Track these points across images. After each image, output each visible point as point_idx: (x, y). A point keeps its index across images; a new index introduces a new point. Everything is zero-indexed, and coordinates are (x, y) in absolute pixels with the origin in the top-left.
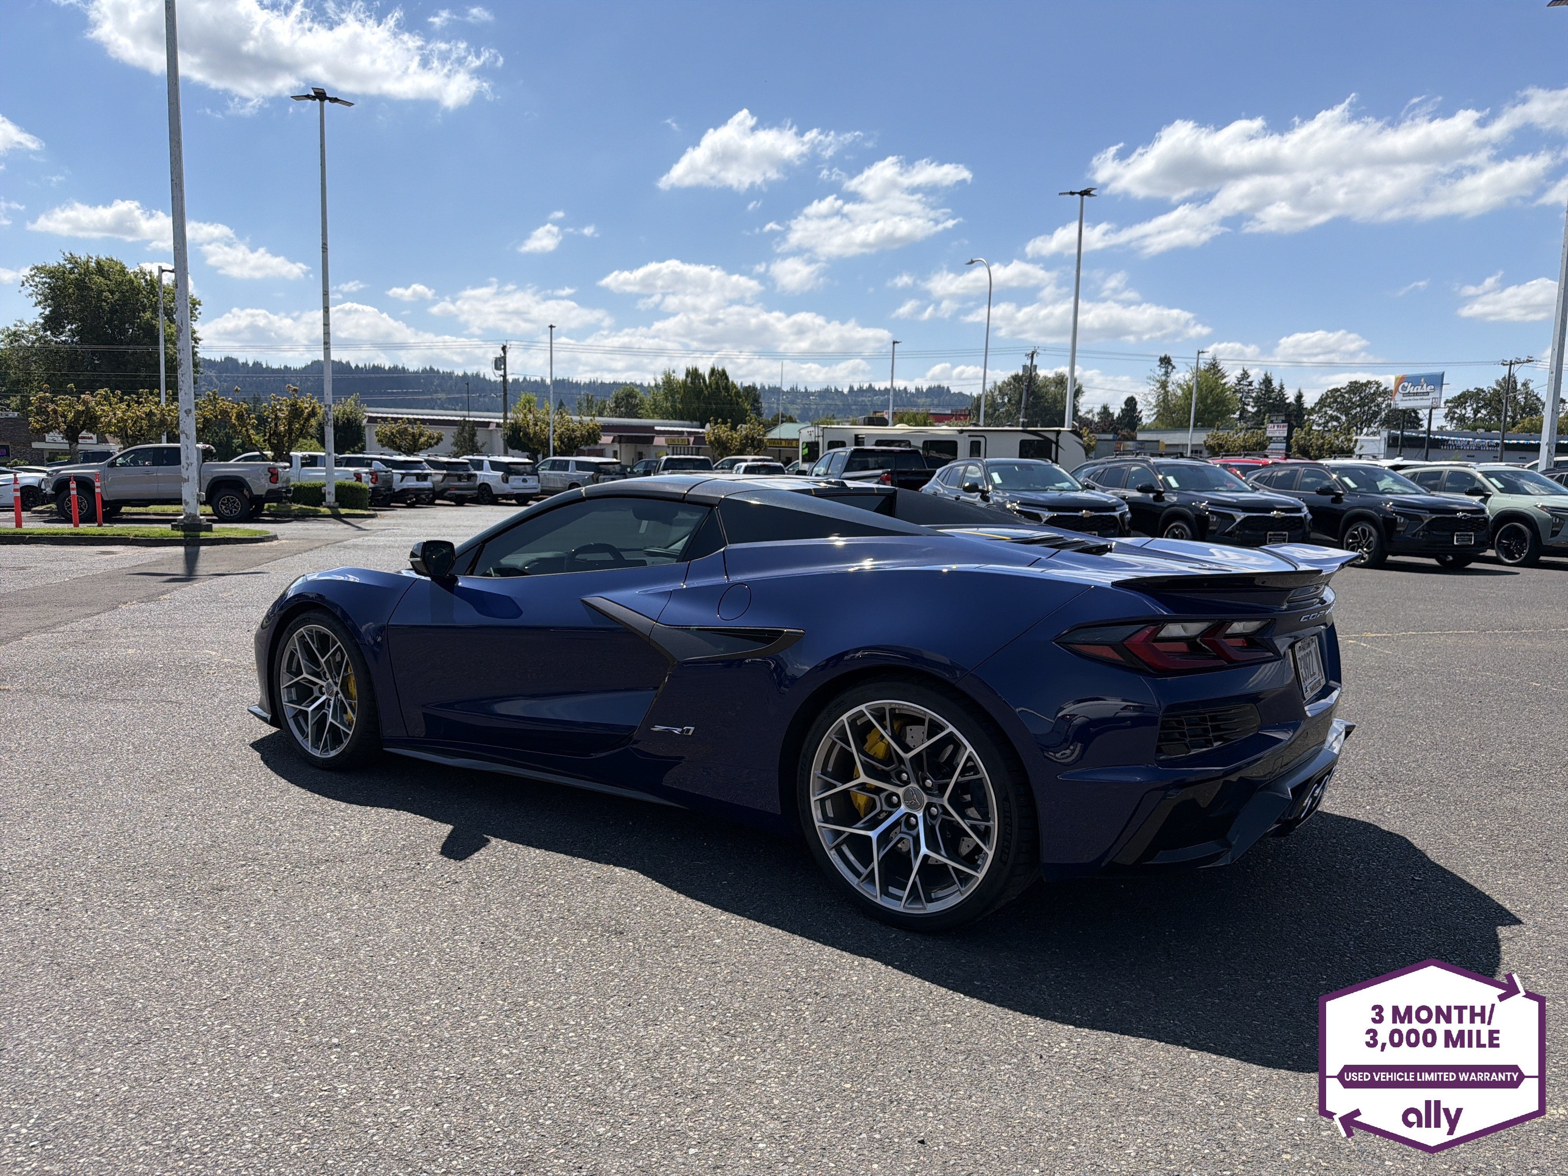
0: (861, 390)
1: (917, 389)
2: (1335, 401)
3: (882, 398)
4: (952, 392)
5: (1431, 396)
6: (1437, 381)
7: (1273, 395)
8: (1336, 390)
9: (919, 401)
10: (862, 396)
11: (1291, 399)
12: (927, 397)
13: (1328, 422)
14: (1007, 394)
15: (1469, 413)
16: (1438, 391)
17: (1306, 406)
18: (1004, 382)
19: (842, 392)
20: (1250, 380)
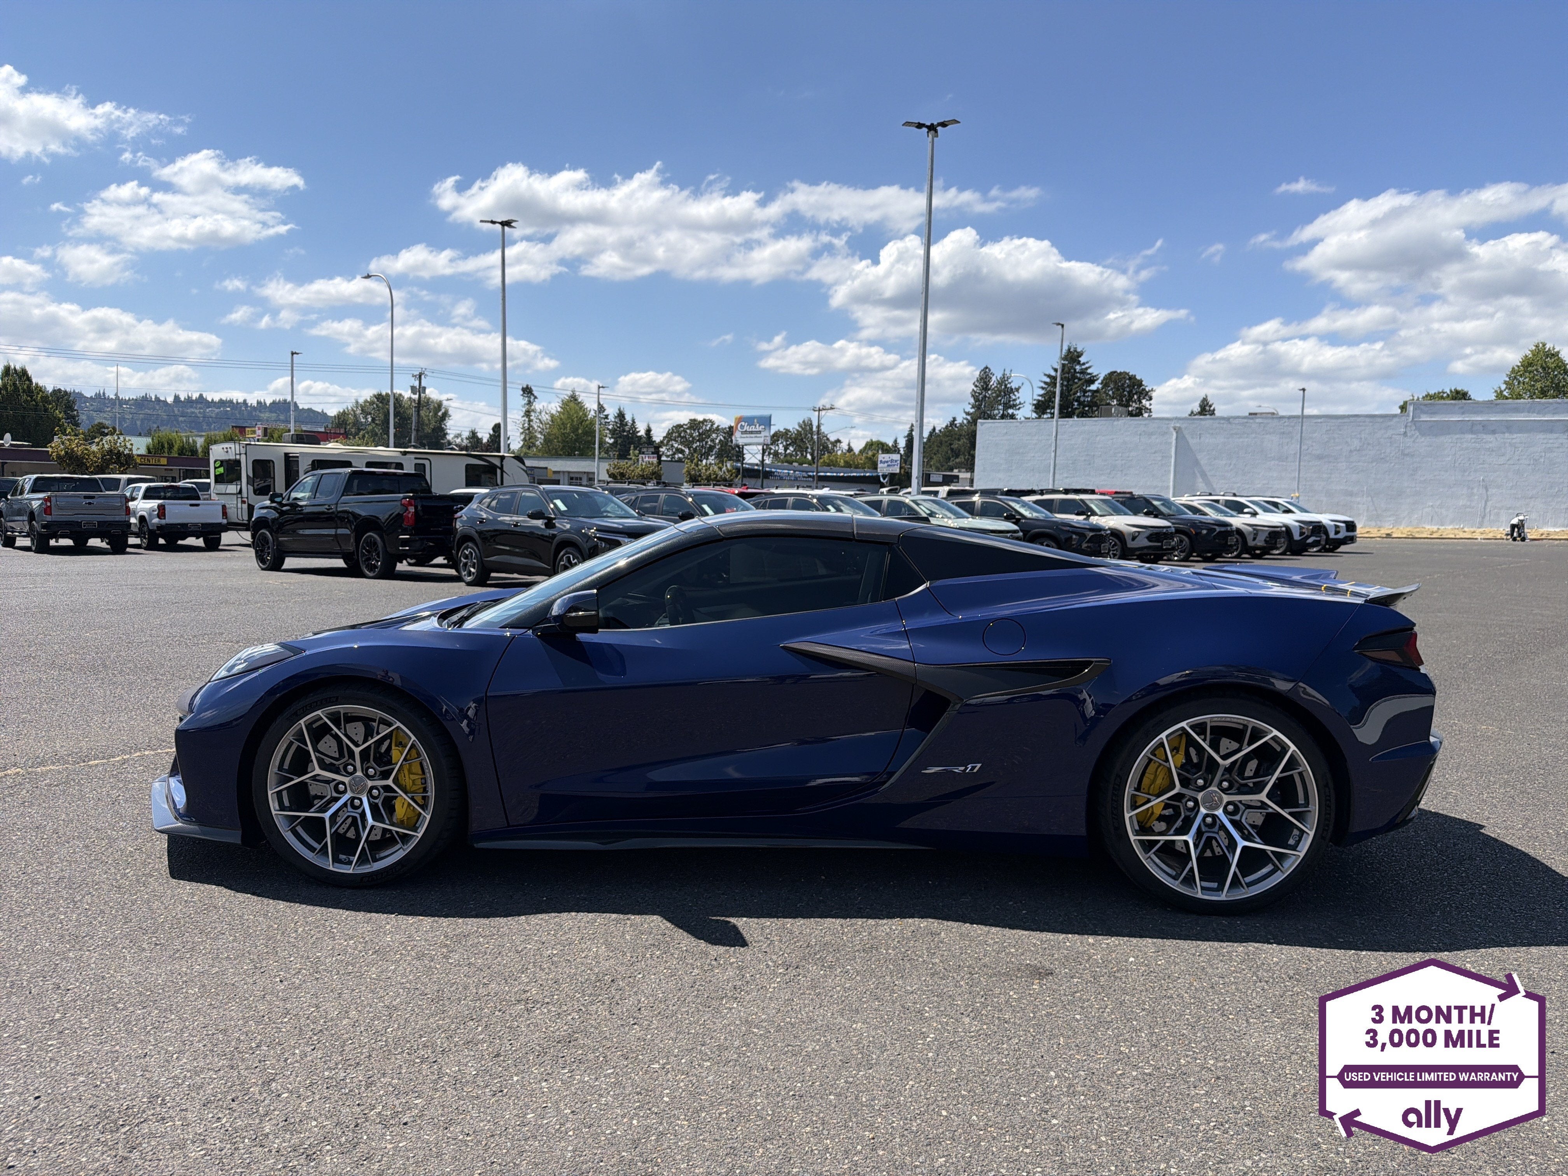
0: (189, 400)
1: (259, 403)
2: (680, 436)
3: (217, 410)
4: (301, 407)
5: (763, 434)
6: (766, 421)
7: (627, 428)
8: (680, 426)
9: (262, 415)
10: (191, 407)
11: (642, 433)
12: (271, 412)
13: (674, 454)
14: (370, 414)
15: (781, 450)
16: (767, 431)
17: (654, 439)
18: (366, 401)
19: (165, 402)
20: (605, 413)
